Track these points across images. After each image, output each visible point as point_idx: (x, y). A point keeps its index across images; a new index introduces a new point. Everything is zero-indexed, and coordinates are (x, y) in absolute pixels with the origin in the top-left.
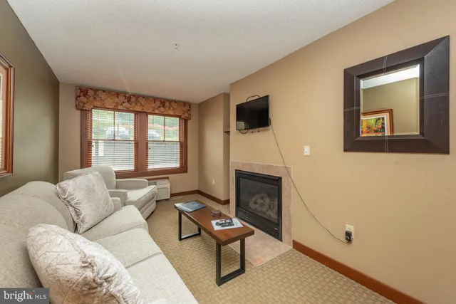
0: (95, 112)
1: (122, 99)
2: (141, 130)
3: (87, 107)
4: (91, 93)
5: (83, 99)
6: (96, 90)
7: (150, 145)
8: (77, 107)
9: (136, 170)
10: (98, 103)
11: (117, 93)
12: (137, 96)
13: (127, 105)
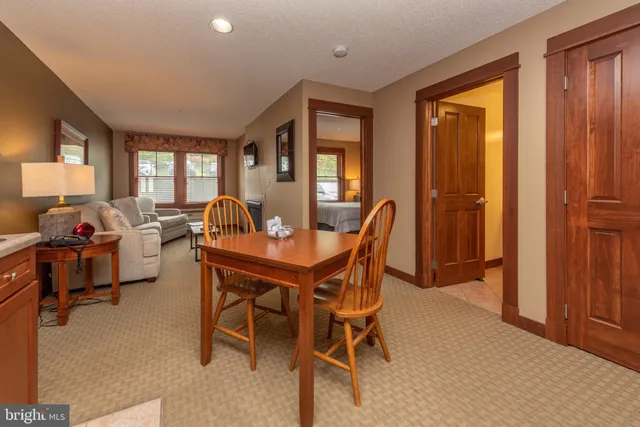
0: (140, 153)
1: (161, 141)
2: (180, 167)
3: (133, 150)
4: (136, 138)
5: (130, 143)
6: (140, 135)
7: (188, 180)
8: (126, 150)
9: (175, 203)
10: (142, 146)
11: (158, 136)
12: (175, 137)
13: (166, 146)
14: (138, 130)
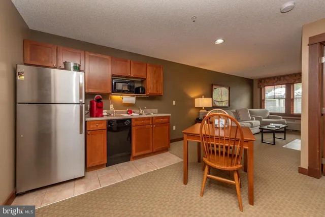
4: (263, 81)
5: (261, 84)
6: (264, 79)
7: (295, 100)
9: (286, 113)
10: (266, 84)
11: (274, 78)
12: (284, 76)
13: (279, 82)
14: (264, 77)
